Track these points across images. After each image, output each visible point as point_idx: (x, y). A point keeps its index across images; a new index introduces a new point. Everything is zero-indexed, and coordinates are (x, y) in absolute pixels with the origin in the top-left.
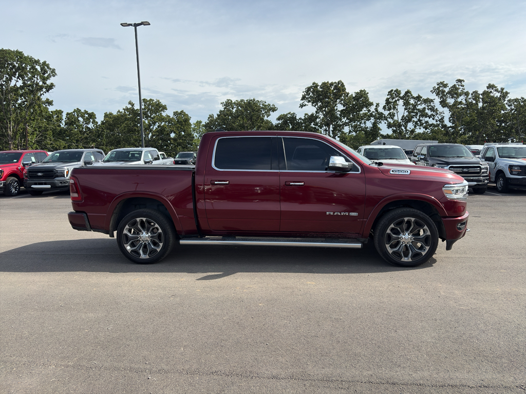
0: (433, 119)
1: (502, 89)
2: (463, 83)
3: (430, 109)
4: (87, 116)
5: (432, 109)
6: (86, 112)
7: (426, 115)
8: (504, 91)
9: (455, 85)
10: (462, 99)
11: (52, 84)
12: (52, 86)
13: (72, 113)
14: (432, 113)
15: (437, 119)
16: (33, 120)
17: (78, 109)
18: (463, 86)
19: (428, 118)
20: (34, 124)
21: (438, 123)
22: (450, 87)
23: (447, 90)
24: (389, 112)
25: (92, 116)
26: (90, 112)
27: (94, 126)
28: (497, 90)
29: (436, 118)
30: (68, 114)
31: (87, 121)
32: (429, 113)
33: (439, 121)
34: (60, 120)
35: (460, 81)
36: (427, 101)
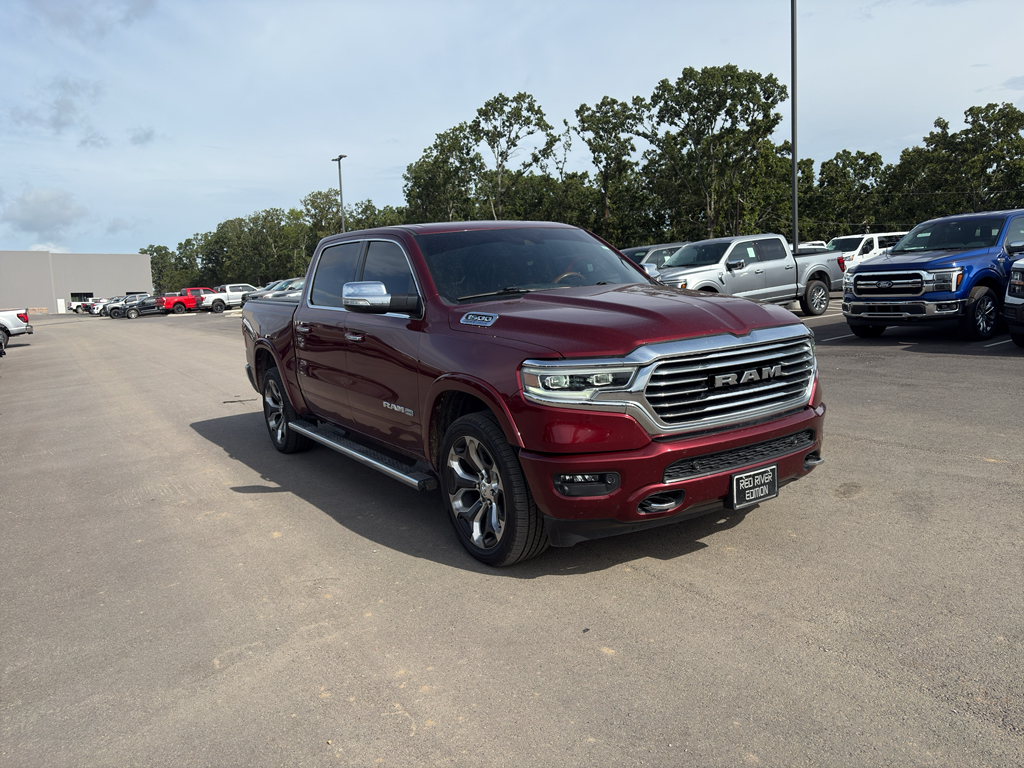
4: (861, 162)
6: (860, 155)
11: (777, 114)
12: (778, 118)
13: (831, 160)
16: (755, 186)
17: (844, 151)
20: (756, 191)
25: (873, 160)
26: (868, 153)
27: (876, 181)
30: (823, 165)
31: (863, 172)
34: (809, 178)
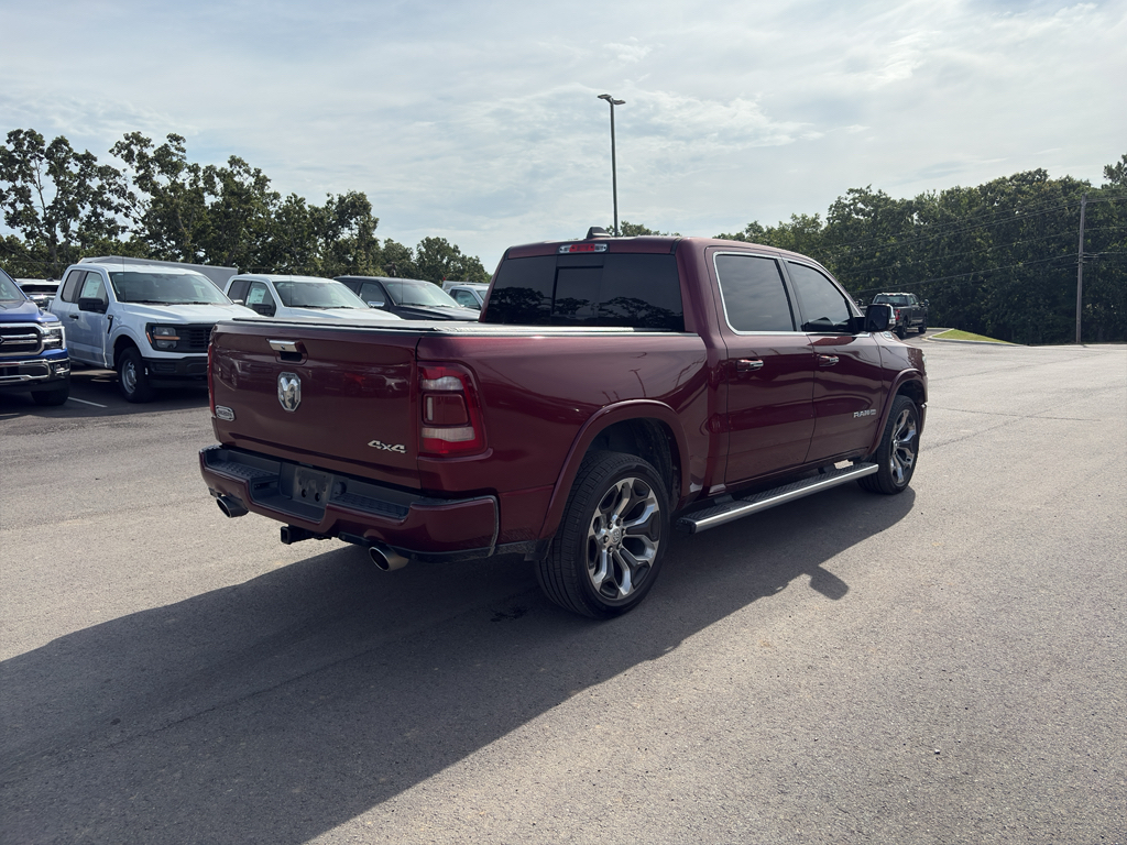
0: (126, 215)
1: (258, 171)
2: (183, 145)
3: (116, 191)
5: (121, 192)
7: (108, 205)
8: (261, 175)
9: (166, 145)
10: (184, 177)
14: (122, 201)
15: (136, 215)
18: (184, 151)
19: (113, 211)
21: (141, 225)
22: (156, 148)
23: (150, 153)
24: (11, 184)
28: (247, 172)
29: (133, 213)
32: (115, 200)
33: (143, 221)
35: (174, 138)
36: (105, 172)
